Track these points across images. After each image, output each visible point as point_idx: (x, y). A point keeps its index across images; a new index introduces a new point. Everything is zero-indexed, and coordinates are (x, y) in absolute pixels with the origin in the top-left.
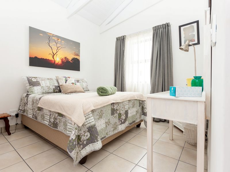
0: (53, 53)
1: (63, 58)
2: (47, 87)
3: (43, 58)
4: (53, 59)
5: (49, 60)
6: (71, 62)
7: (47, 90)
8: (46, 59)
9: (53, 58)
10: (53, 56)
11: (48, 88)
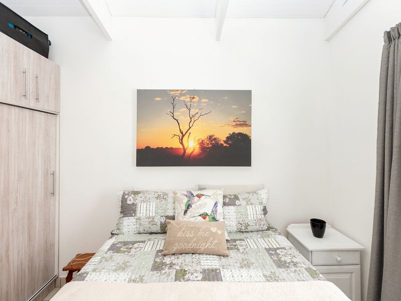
0: (182, 133)
1: (203, 138)
2: (147, 220)
3: (160, 147)
4: (181, 147)
5: (172, 148)
6: (225, 145)
7: (146, 226)
8: (167, 148)
9: (182, 143)
10: (182, 139)
11: (150, 222)
